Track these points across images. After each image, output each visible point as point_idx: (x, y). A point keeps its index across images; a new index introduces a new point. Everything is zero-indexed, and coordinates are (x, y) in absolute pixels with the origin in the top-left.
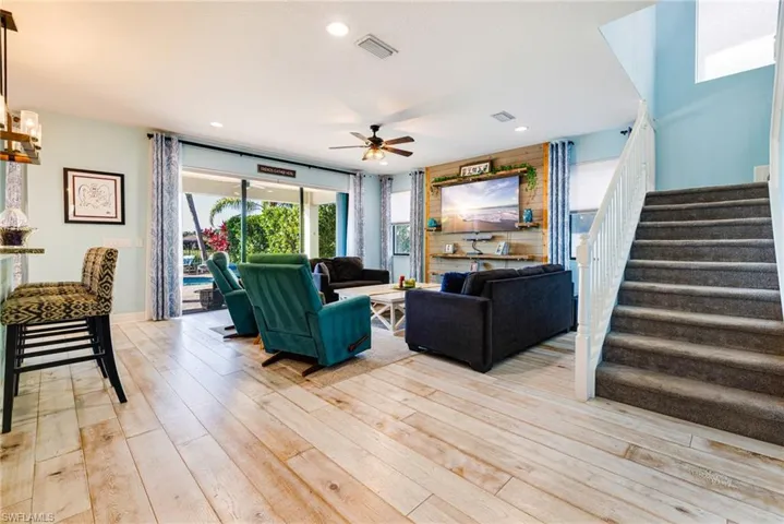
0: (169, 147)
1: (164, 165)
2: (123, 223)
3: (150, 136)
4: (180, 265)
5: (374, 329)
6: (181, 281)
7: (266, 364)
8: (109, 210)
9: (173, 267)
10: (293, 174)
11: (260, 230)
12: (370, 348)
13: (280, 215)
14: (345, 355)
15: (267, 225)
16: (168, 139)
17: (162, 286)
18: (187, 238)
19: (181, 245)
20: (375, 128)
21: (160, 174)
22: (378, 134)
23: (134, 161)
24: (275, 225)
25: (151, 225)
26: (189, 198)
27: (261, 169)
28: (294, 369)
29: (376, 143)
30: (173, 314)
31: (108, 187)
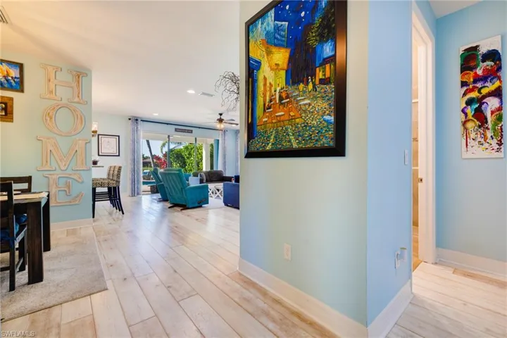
0: (137, 123)
1: (135, 131)
2: (119, 155)
3: (130, 119)
4: (142, 175)
5: (210, 198)
6: (142, 183)
7: (169, 208)
8: (114, 150)
9: (138, 174)
10: (191, 132)
11: (183, 157)
12: (208, 203)
13: (192, 149)
14: (197, 205)
15: (185, 154)
16: (137, 120)
17: (134, 182)
18: (145, 161)
19: (141, 165)
20: (221, 114)
21: (133, 134)
22: (222, 117)
23: (124, 130)
24: (190, 154)
25: (130, 157)
26: (148, 142)
27: (176, 130)
28: (179, 209)
29: (221, 121)
30: (138, 194)
31: (114, 141)
